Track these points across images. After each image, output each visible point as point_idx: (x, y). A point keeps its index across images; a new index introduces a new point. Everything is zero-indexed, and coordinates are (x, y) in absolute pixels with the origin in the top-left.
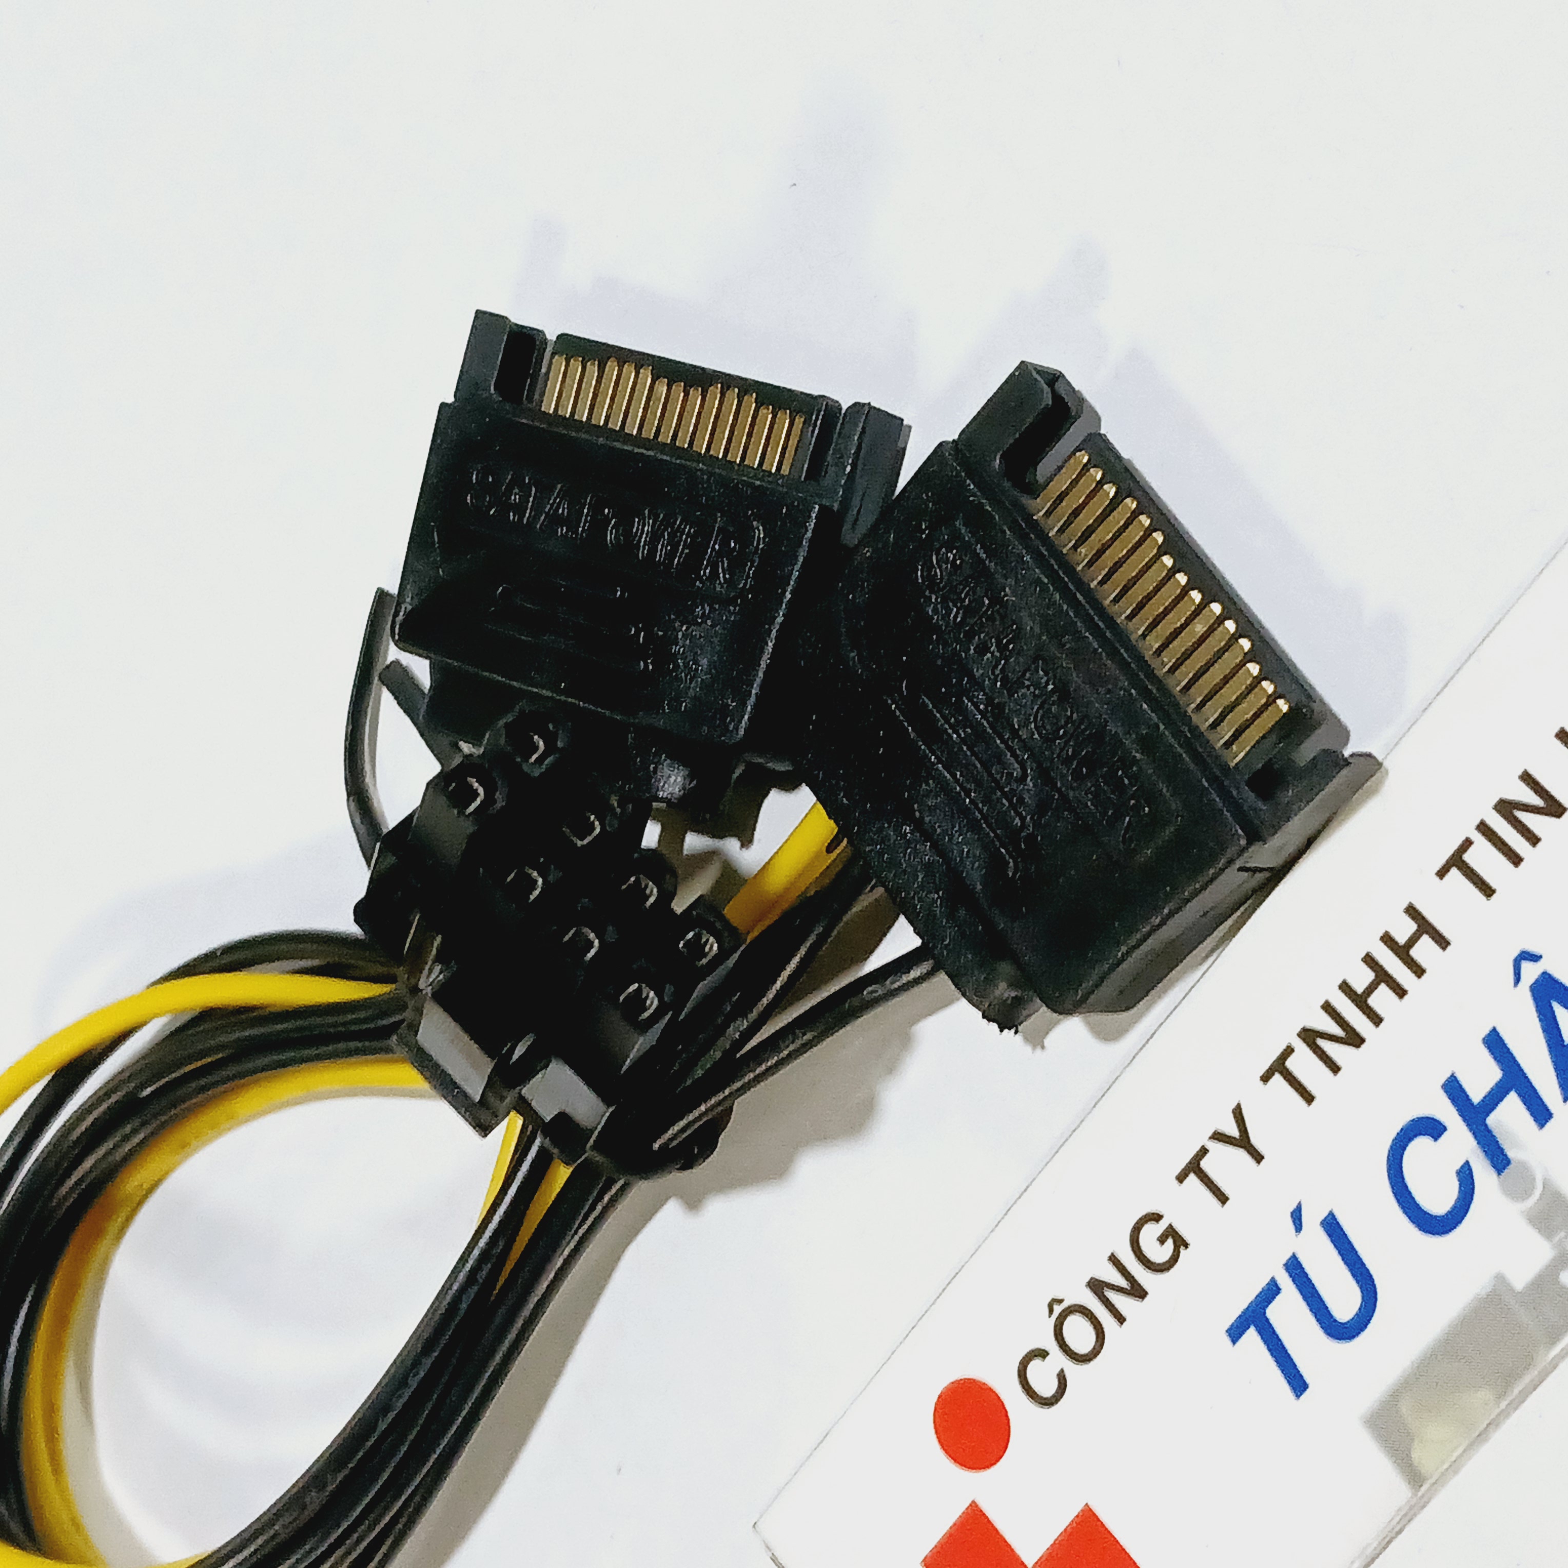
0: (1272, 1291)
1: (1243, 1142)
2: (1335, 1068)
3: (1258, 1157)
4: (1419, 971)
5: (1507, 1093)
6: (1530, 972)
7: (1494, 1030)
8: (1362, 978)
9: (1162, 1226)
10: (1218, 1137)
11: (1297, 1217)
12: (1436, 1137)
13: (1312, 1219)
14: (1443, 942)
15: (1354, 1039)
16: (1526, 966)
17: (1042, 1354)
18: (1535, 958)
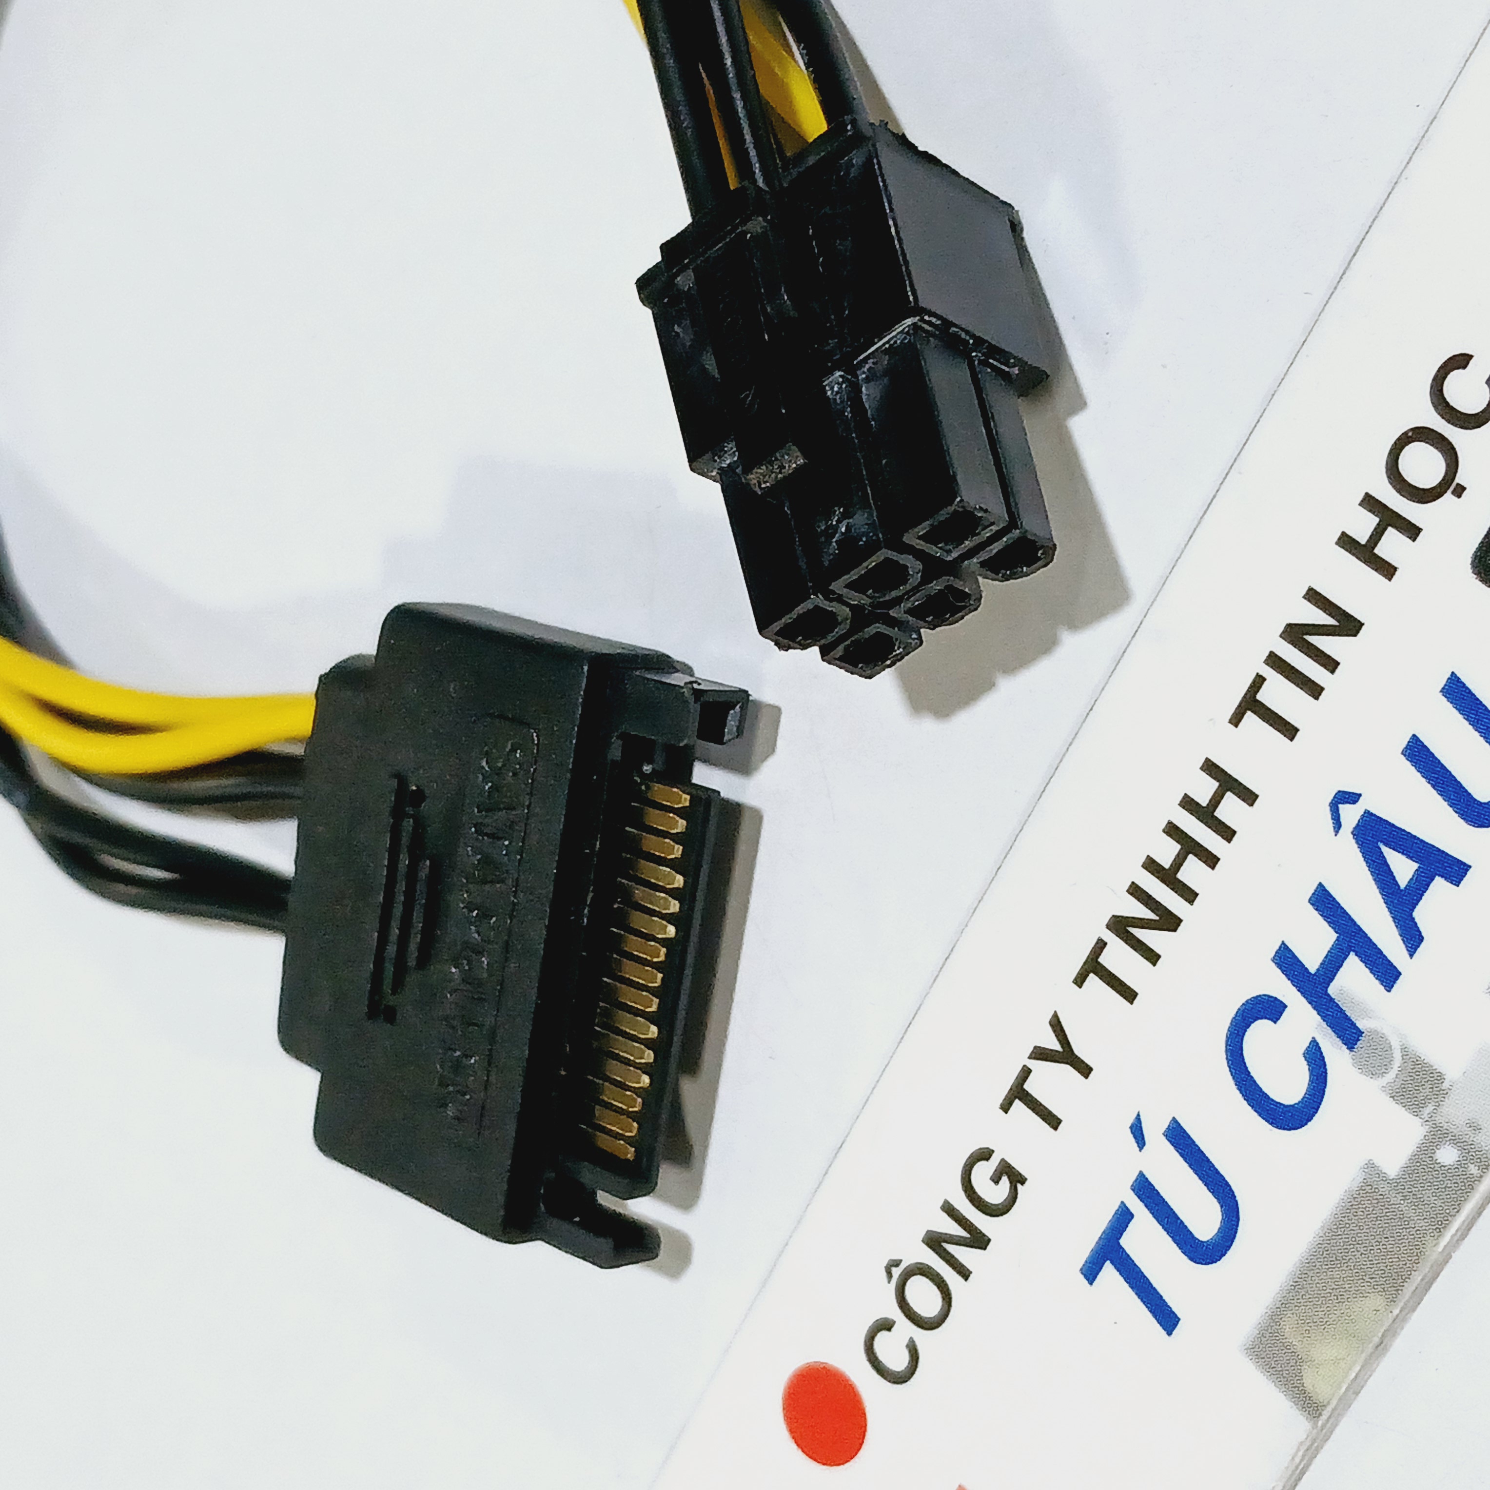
0: (1123, 1217)
1: (1067, 1054)
2: (1152, 957)
3: (1085, 1070)
4: (1227, 833)
5: (1345, 956)
6: (1351, 815)
7: (1320, 884)
8: (1167, 852)
9: (993, 1163)
10: (1041, 1054)
11: (1137, 1131)
12: (1274, 1018)
14: (1249, 797)
15: (1169, 922)
16: (1344, 809)
17: (886, 1325)
18: (1352, 798)
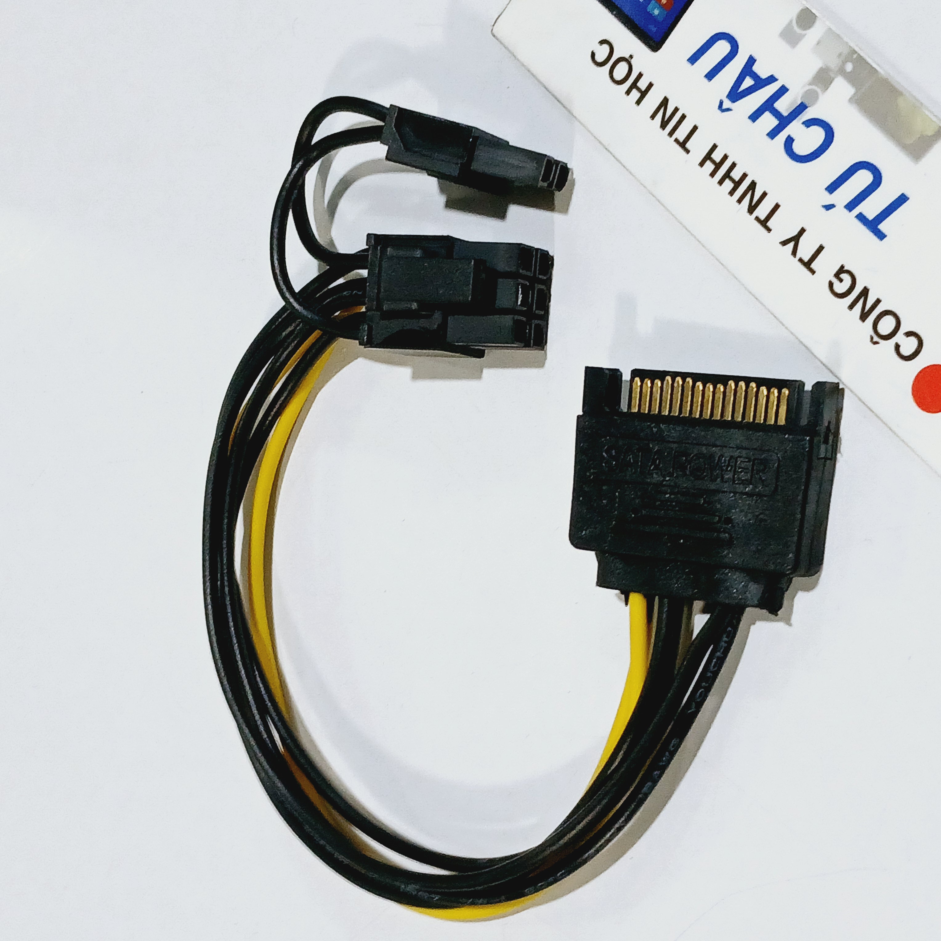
0: (861, 217)
1: (796, 239)
2: (764, 194)
3: (802, 231)
4: (725, 158)
5: (774, 108)
6: (727, 104)
7: (748, 118)
8: (728, 185)
9: (835, 281)
10: (794, 253)
11: (828, 207)
12: (792, 140)
13: (829, 199)
14: (714, 147)
15: (753, 186)
16: (724, 106)
17: (897, 347)
18: (721, 103)
